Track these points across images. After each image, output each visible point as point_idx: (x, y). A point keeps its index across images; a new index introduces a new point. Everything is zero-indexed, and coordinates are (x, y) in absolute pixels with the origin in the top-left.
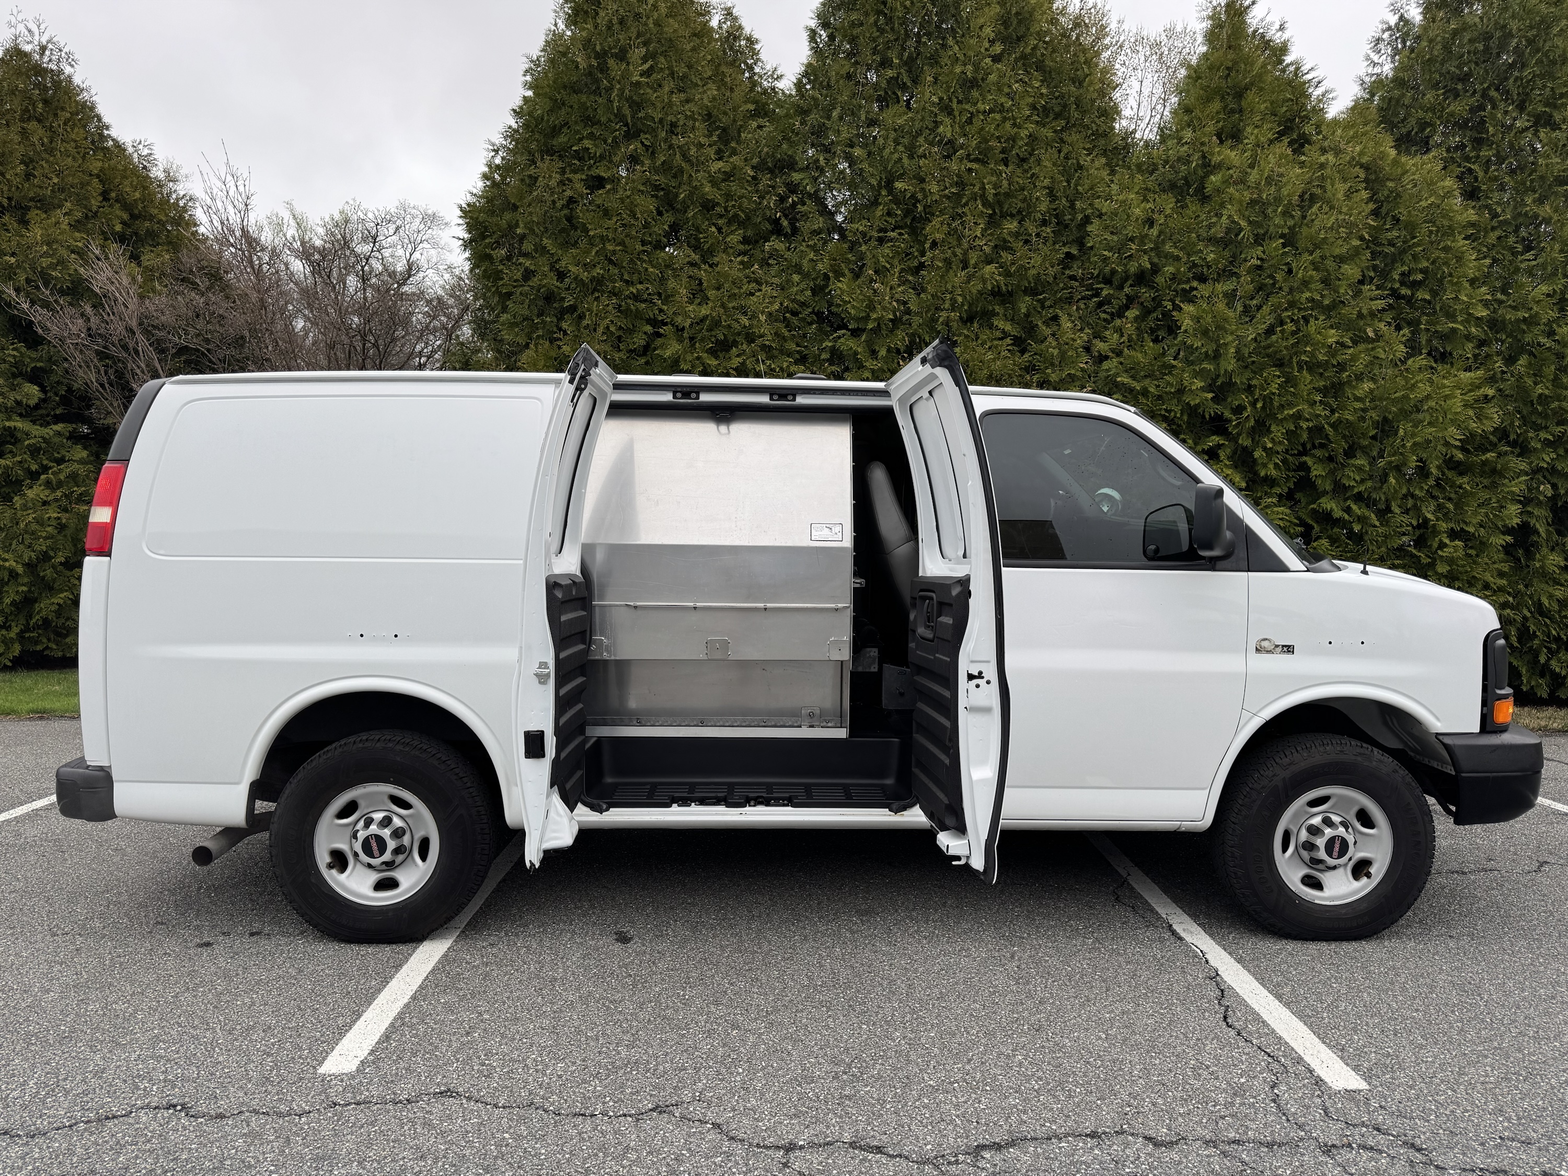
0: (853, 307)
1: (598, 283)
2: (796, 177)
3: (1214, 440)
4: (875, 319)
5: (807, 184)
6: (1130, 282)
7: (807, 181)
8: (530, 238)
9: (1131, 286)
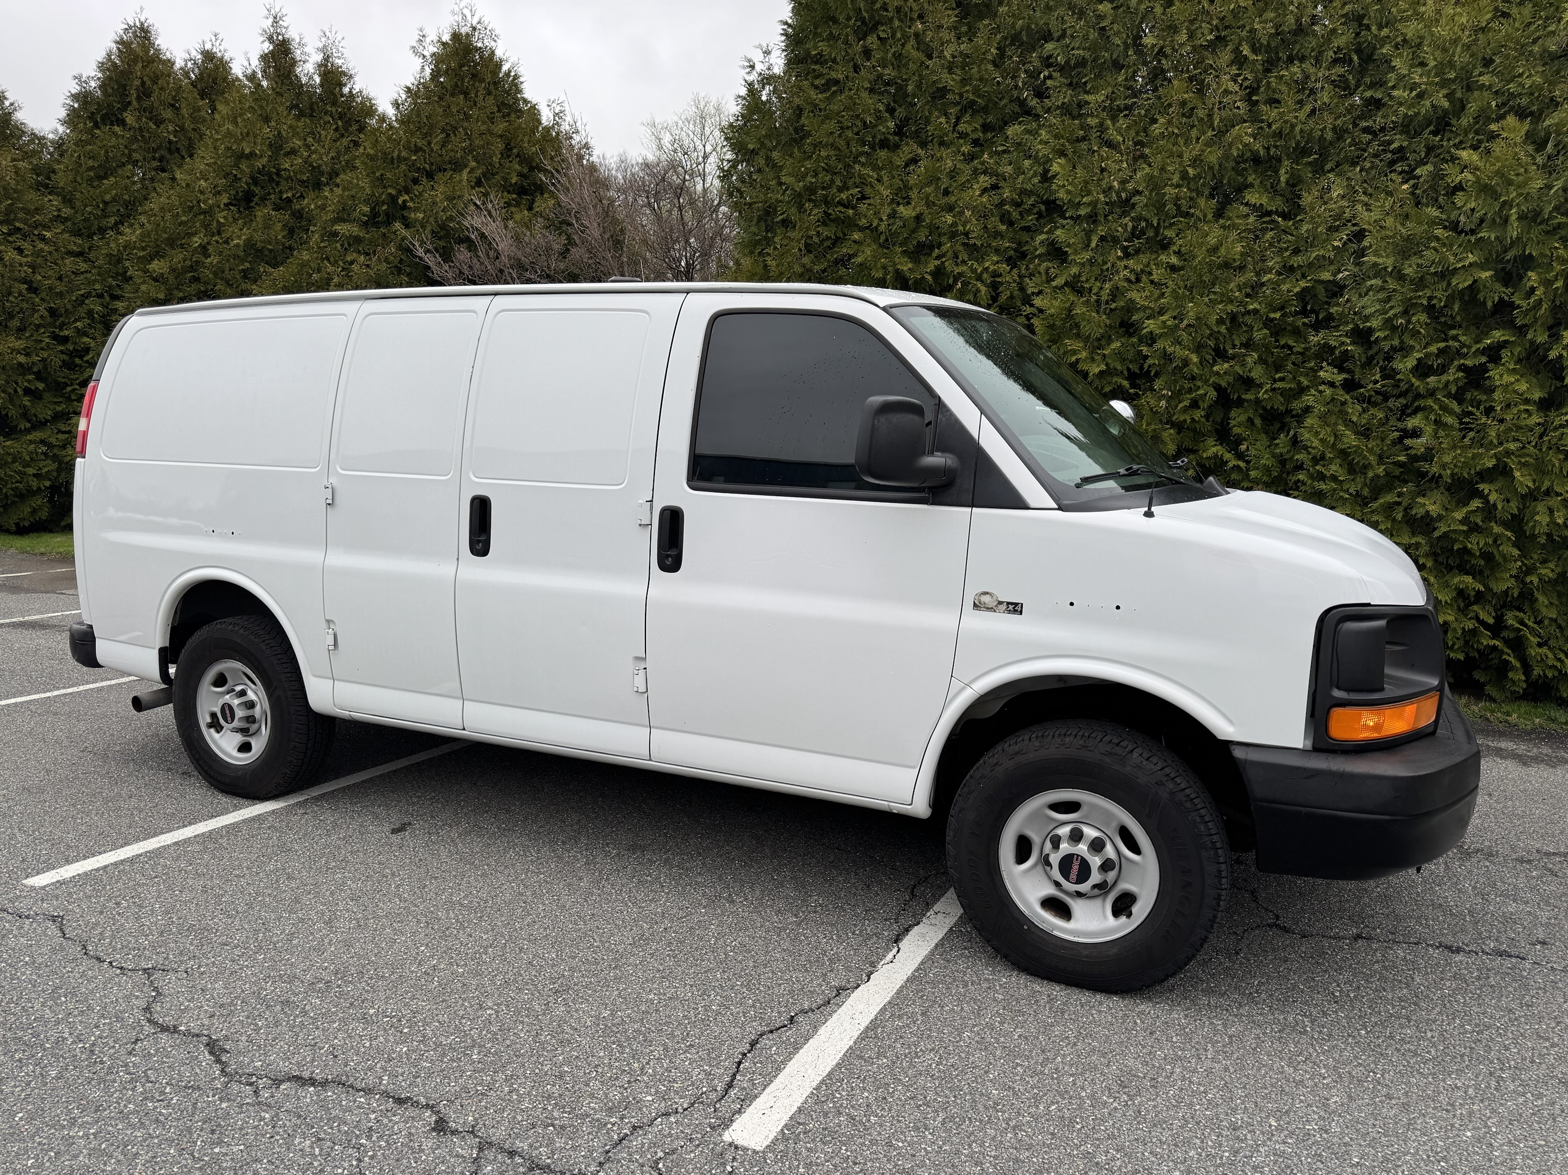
0: (1069, 192)
1: (811, 190)
2: (1049, 46)
3: (1498, 335)
4: (1089, 204)
5: (1058, 55)
6: (1432, 128)
7: (1058, 51)
8: (762, 153)
9: (1432, 133)
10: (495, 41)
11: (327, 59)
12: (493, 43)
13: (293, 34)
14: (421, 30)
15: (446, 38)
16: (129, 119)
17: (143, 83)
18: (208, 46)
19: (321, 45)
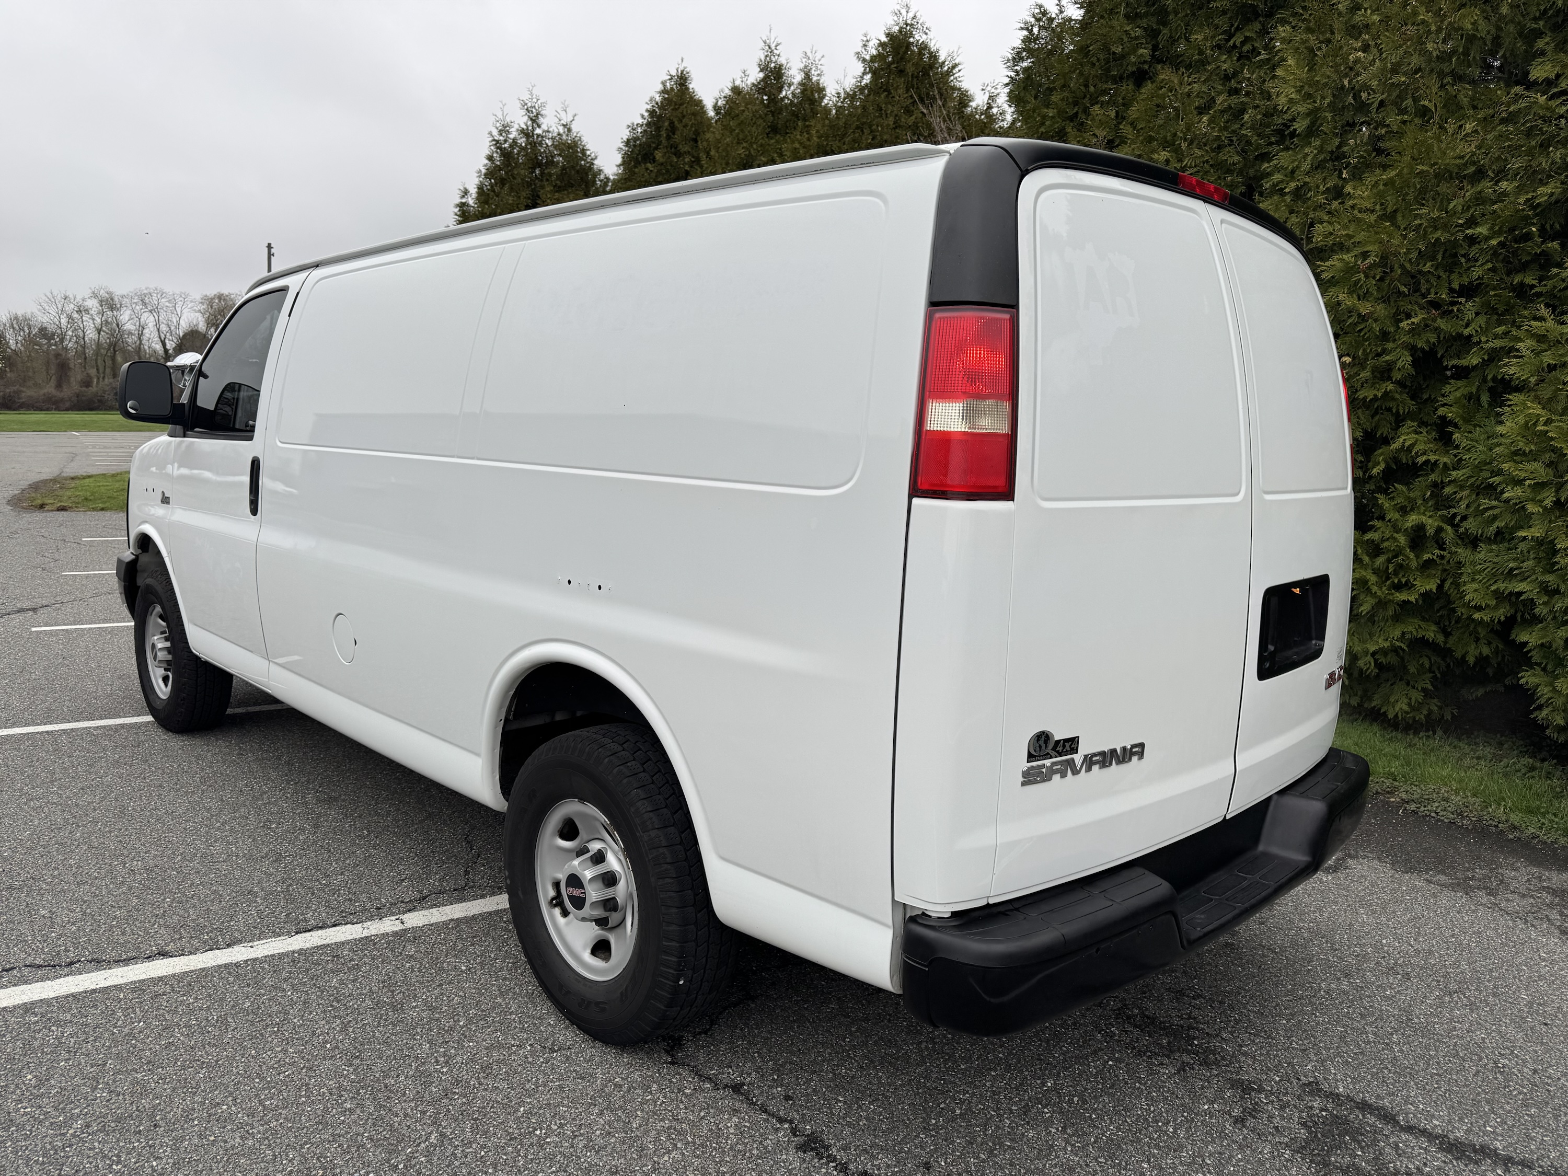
10: (926, 34)
11: (808, 76)
12: (924, 37)
13: (782, 60)
14: (865, 36)
15: (884, 39)
16: (658, 155)
17: (672, 123)
18: (738, 83)
19: (802, 66)
